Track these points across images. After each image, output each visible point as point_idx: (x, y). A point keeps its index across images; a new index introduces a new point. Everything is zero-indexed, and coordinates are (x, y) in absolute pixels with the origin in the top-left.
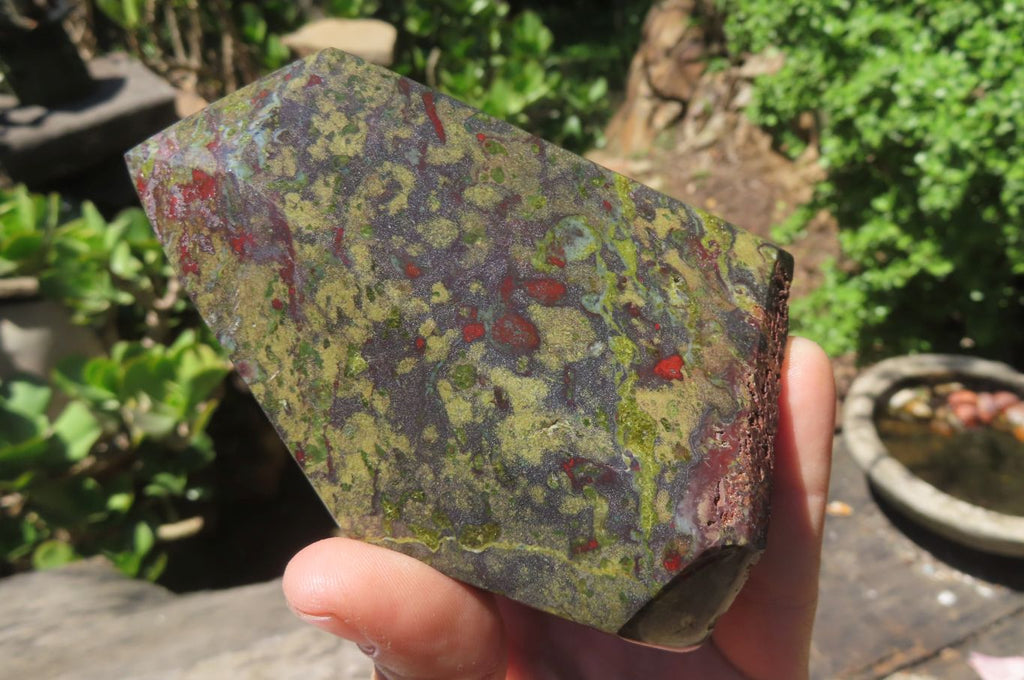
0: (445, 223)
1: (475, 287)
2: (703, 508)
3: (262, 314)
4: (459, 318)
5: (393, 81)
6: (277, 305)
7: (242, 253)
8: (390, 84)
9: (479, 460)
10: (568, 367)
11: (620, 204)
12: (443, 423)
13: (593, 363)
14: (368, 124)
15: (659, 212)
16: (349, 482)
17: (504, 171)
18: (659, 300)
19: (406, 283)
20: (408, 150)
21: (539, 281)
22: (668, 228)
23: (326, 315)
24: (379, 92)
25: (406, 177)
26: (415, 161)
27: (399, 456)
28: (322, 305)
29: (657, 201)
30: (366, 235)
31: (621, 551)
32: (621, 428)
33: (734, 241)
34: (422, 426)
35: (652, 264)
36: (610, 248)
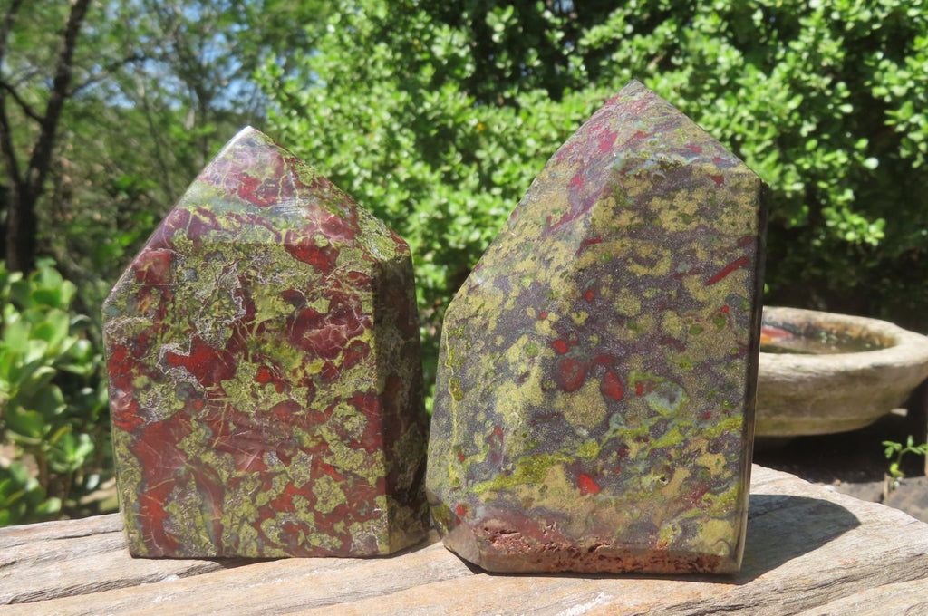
0: (637, 305)
1: (595, 339)
2: (495, 523)
3: (542, 213)
4: (568, 335)
5: (747, 232)
6: (549, 219)
7: (572, 185)
8: (742, 231)
9: (491, 375)
10: (560, 415)
11: (714, 425)
12: (506, 346)
13: (571, 431)
14: (697, 228)
15: (720, 456)
16: (469, 301)
17: (702, 333)
18: (641, 468)
19: (579, 294)
20: (687, 262)
21: (619, 380)
22: (708, 465)
23: (548, 252)
24: (731, 226)
25: (663, 268)
26: (680, 270)
27: (485, 326)
28: (553, 248)
29: (730, 453)
30: (603, 258)
31: (462, 477)
32: (529, 459)
33: (719, 519)
34: (502, 334)
35: (670, 458)
36: (669, 425)
